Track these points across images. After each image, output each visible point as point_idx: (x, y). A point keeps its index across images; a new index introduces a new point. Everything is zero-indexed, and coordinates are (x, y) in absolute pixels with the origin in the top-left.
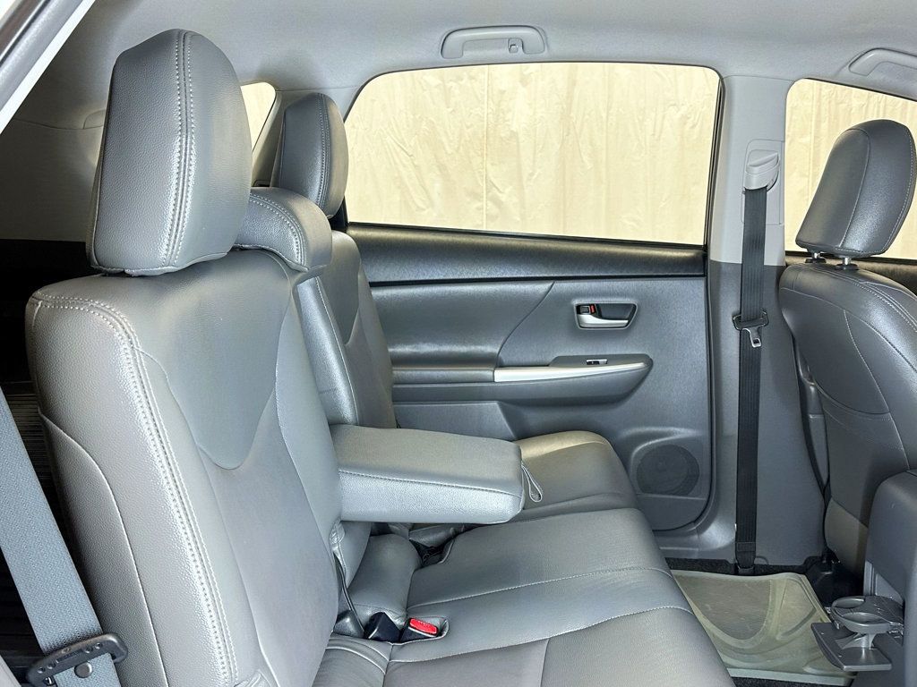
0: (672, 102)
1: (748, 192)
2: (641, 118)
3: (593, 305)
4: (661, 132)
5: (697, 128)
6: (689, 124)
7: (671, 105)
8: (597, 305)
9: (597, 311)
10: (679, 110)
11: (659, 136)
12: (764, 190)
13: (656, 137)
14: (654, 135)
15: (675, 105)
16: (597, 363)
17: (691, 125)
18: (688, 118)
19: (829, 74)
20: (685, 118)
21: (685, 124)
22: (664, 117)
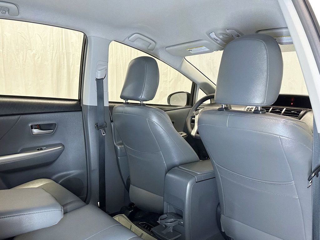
1: (97, 80)
2: (17, 53)
3: (38, 125)
4: (26, 59)
5: (40, 59)
8: (39, 125)
9: (39, 127)
10: (32, 51)
11: (25, 61)
12: (103, 79)
13: (24, 61)
14: (23, 60)
15: (30, 49)
16: (42, 149)
17: (37, 57)
19: (121, 40)
20: (35, 55)
21: (35, 57)
22: (26, 54)
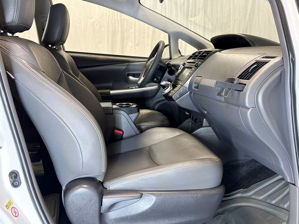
0: (90, 17)
2: (80, 22)
5: (98, 26)
6: (96, 24)
7: (89, 18)
10: (92, 20)
13: (85, 28)
15: (90, 18)
18: (95, 22)
20: (94, 22)
22: (87, 22)
